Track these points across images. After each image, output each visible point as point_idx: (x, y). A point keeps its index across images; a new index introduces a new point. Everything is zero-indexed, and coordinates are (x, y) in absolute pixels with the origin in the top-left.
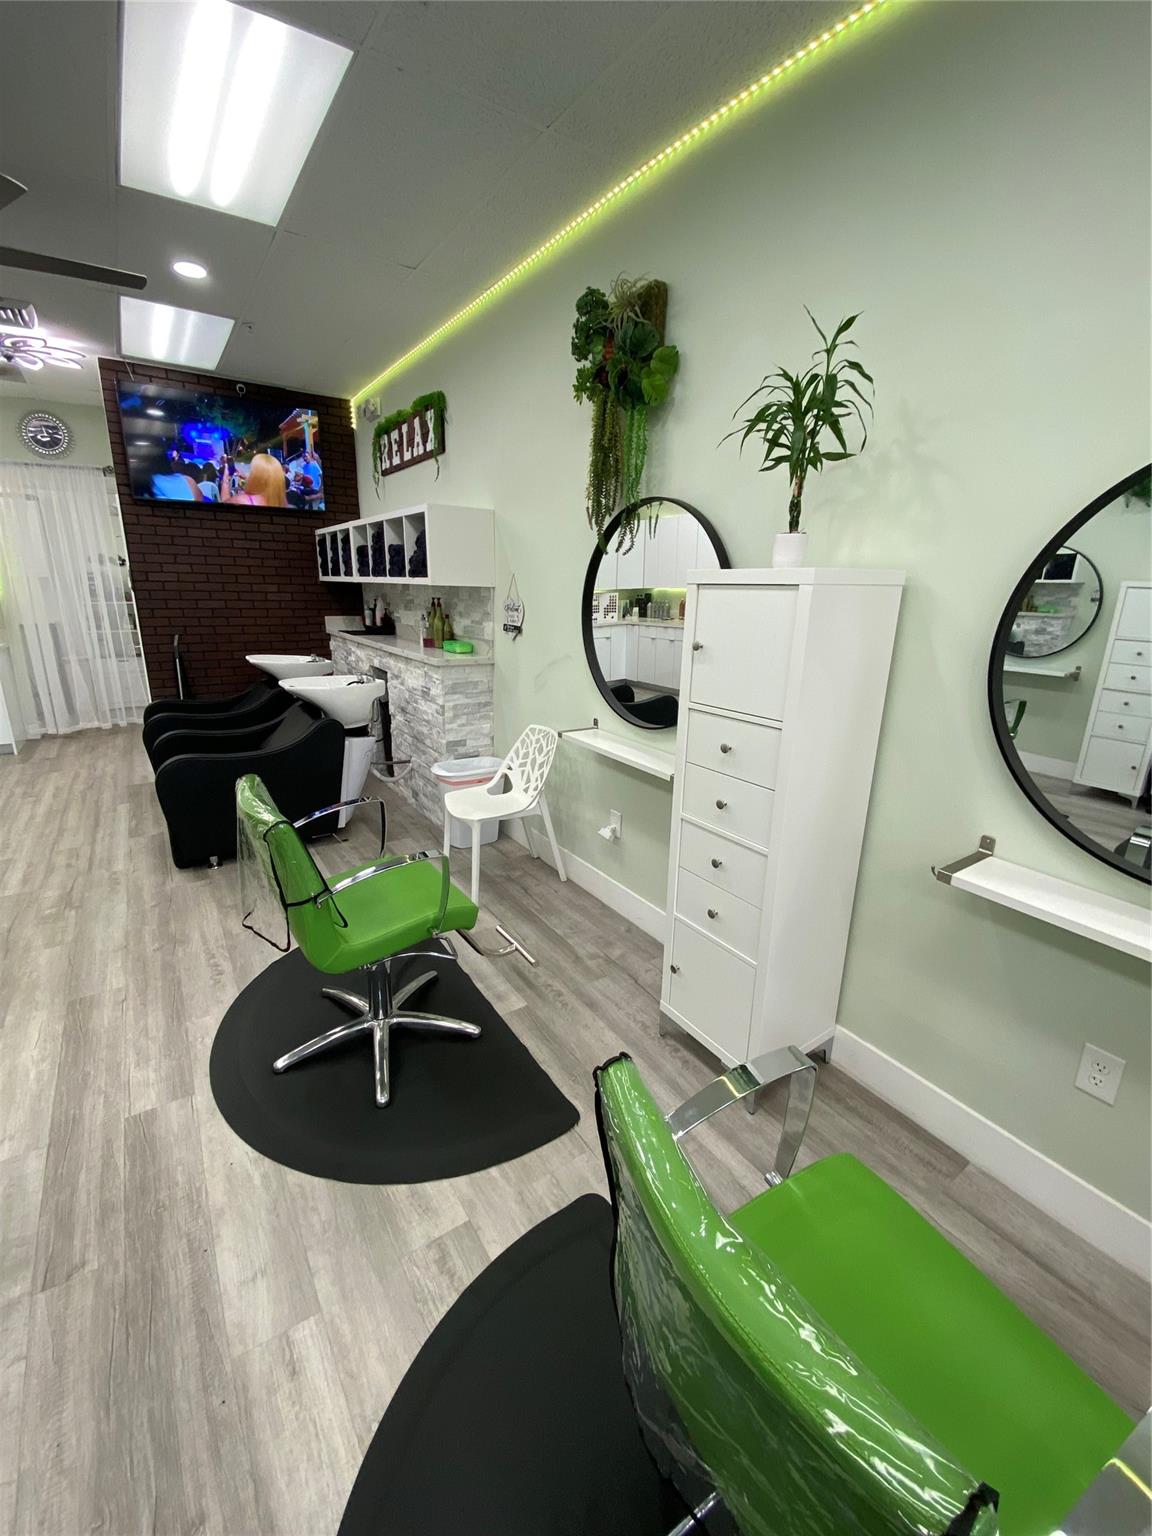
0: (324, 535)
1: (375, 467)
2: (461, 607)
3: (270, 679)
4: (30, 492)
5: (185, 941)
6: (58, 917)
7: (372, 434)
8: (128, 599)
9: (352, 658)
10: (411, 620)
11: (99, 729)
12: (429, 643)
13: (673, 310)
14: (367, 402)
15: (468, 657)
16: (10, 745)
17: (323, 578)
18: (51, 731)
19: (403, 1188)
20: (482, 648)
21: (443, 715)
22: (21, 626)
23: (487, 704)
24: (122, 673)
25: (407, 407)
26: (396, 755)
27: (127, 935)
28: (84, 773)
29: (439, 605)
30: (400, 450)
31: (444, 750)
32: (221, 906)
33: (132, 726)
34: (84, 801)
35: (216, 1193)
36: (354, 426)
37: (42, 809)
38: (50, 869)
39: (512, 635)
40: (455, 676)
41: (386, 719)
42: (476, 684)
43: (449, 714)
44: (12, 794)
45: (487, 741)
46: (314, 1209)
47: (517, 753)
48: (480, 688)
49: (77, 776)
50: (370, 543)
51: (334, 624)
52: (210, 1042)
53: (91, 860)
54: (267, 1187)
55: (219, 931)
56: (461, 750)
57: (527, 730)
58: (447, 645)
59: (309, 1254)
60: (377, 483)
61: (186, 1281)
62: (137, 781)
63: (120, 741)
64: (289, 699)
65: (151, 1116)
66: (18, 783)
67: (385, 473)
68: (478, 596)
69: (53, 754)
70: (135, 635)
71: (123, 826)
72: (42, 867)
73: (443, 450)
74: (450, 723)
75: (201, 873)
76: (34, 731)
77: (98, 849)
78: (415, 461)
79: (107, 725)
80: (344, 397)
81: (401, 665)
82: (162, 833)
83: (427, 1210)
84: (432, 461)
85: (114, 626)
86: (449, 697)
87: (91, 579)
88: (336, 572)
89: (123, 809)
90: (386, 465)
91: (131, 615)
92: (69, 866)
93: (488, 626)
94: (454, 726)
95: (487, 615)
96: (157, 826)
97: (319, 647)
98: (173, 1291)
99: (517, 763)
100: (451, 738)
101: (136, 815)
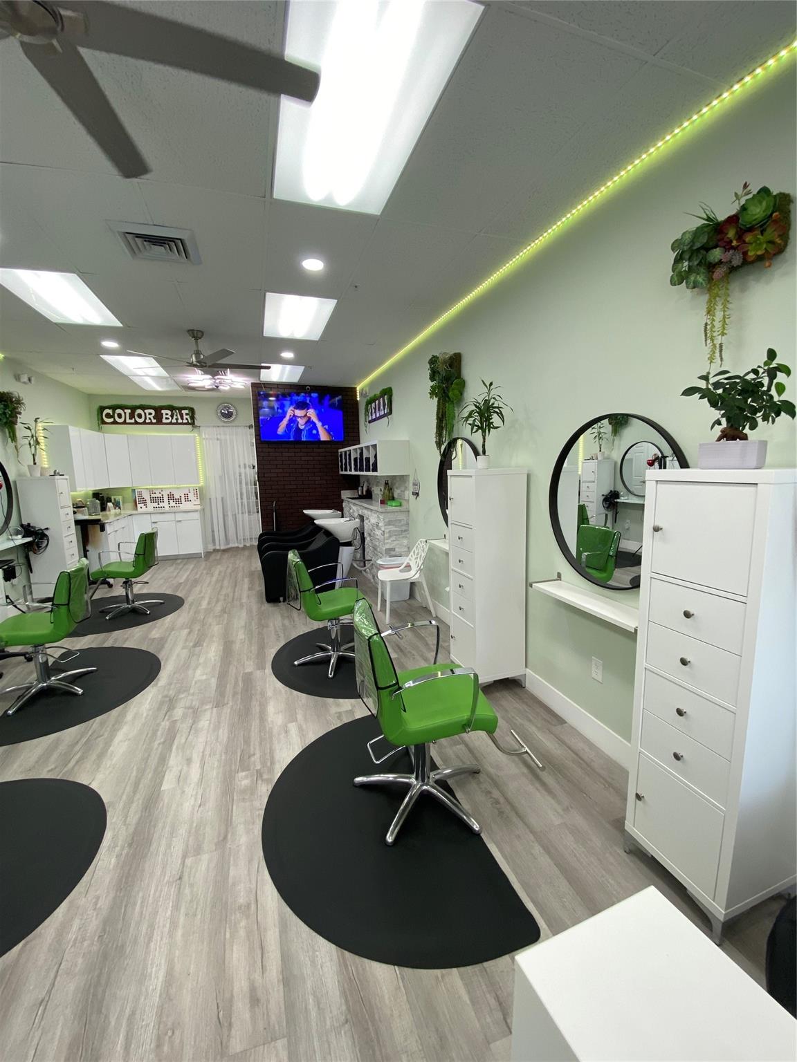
0: (341, 452)
1: (366, 419)
2: (397, 485)
3: (311, 519)
4: (219, 437)
5: (267, 626)
6: (220, 616)
7: (365, 404)
8: (255, 485)
9: (351, 511)
10: (378, 491)
11: (238, 547)
12: (382, 502)
13: (463, 363)
14: (362, 389)
15: (399, 508)
16: (201, 553)
17: (341, 473)
18: (218, 548)
19: (331, 700)
20: (404, 503)
21: (384, 535)
22: (210, 499)
23: (405, 531)
24: (250, 521)
25: (378, 392)
26: (367, 558)
27: (246, 623)
28: (231, 566)
29: (388, 484)
30: (375, 412)
31: (384, 553)
32: (282, 616)
33: (252, 546)
34: (231, 576)
35: (269, 693)
36: (358, 399)
37: (214, 579)
38: (218, 601)
39: (415, 497)
40: (391, 517)
41: (363, 539)
42: (400, 521)
43: (386, 535)
44: (202, 573)
45: (406, 549)
46: (301, 701)
47: (414, 552)
48: (402, 523)
49: (228, 567)
50: (358, 457)
51: (345, 494)
52: (272, 656)
53: (233, 598)
54: (286, 694)
55: (280, 624)
56: (393, 553)
57: (419, 542)
58: (389, 503)
59: (297, 711)
60: (366, 427)
61: (258, 711)
62: (253, 569)
63: (247, 553)
64: (319, 529)
65: (250, 673)
66: (204, 569)
67: (370, 422)
68: (403, 479)
69: (218, 557)
70: (257, 502)
71: (246, 586)
72: (215, 600)
73: (391, 413)
74: (387, 539)
75: (276, 604)
76: (211, 548)
77: (236, 594)
78: (381, 417)
79: (241, 546)
80: (353, 386)
81: (369, 513)
82: (261, 590)
83: (338, 705)
84: (386, 418)
85: (248, 498)
86: (386, 527)
87: (240, 476)
88: (346, 470)
89: (246, 580)
90: (370, 419)
91: (256, 493)
92: (225, 600)
93: (407, 493)
94: (389, 541)
95: (406, 488)
96: (260, 586)
97: (337, 506)
98: (254, 712)
99: (414, 557)
100: (387, 546)
101: (252, 582)
